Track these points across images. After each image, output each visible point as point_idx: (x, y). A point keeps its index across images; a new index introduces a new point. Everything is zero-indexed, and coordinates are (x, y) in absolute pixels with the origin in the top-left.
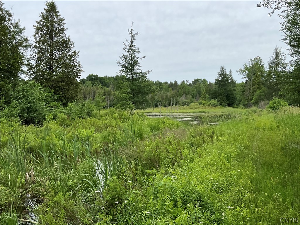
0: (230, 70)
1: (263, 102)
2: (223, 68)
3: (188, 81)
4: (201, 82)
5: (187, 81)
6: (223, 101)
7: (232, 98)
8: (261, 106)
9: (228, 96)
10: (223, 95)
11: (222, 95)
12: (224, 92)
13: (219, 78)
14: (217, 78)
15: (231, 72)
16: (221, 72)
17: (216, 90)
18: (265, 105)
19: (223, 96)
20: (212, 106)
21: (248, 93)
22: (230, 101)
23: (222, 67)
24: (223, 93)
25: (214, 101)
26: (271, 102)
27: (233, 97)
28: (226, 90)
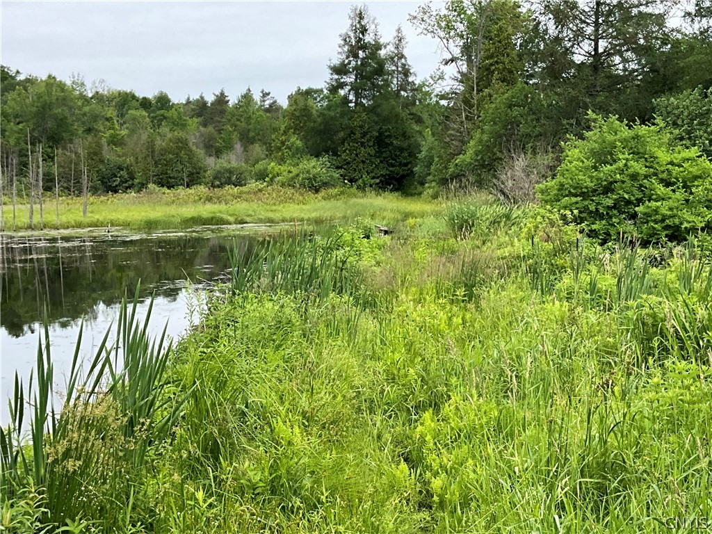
0: (399, 30)
1: (520, 162)
2: (361, 17)
3: (268, 94)
4: (322, 99)
5: (265, 95)
6: (361, 166)
7: (402, 150)
8: (510, 184)
9: (381, 142)
10: (364, 135)
11: (358, 135)
12: (364, 121)
13: (347, 61)
14: (336, 61)
15: (400, 41)
16: (352, 35)
17: (332, 114)
18: (534, 177)
19: (362, 144)
20: (303, 185)
21: (462, 122)
22: (393, 166)
23: (356, 9)
24: (361, 127)
25: (316, 166)
26: (576, 153)
27: (405, 145)
28: (378, 115)
